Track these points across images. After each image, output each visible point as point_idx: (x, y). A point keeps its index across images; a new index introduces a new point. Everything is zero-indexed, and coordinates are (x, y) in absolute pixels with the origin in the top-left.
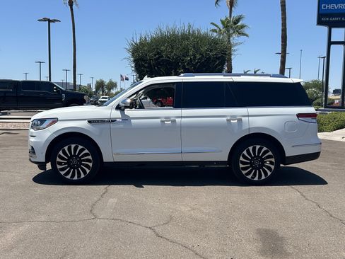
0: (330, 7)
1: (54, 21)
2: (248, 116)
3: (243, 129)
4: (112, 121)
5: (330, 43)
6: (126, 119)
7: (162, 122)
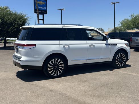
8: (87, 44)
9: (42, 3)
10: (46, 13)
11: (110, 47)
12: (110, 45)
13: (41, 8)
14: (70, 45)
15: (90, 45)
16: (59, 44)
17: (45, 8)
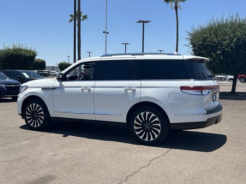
1: (147, 22)
2: (141, 87)
3: (136, 98)
4: (54, 88)
6: (62, 87)
7: (83, 90)
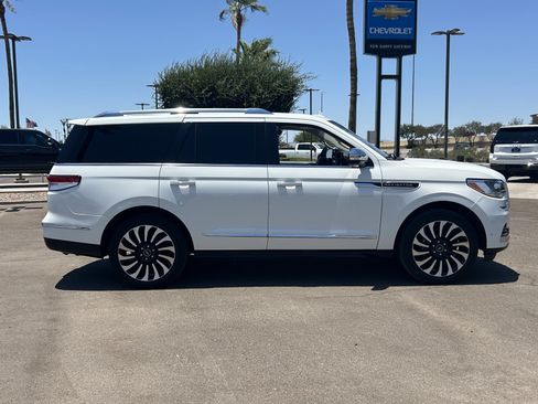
0: (380, 31)
5: (381, 77)
8: (268, 179)
9: (395, 11)
10: (413, 51)
11: (378, 192)
12: (379, 184)
13: (392, 30)
14: (197, 182)
15: (282, 182)
16: (159, 178)
17: (407, 31)
